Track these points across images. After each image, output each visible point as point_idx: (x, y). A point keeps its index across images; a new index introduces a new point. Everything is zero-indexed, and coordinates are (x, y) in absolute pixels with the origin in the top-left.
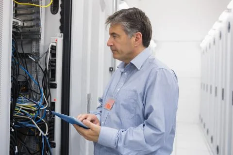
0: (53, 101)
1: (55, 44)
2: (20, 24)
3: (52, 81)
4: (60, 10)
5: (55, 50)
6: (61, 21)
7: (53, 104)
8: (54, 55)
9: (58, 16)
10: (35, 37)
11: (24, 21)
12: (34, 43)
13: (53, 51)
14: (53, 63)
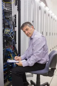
0: (15, 31)
1: (16, 14)
2: (7, 9)
3: (15, 25)
4: (17, 4)
5: (16, 16)
6: (18, 7)
7: (16, 32)
8: (16, 17)
9: (17, 6)
10: (11, 13)
11: (8, 8)
12: (11, 15)
13: (15, 16)
14: (15, 20)
